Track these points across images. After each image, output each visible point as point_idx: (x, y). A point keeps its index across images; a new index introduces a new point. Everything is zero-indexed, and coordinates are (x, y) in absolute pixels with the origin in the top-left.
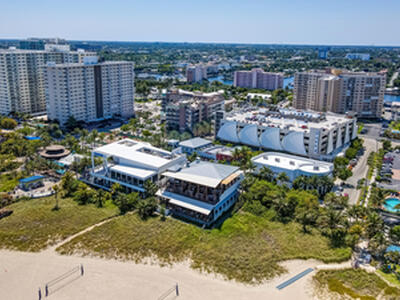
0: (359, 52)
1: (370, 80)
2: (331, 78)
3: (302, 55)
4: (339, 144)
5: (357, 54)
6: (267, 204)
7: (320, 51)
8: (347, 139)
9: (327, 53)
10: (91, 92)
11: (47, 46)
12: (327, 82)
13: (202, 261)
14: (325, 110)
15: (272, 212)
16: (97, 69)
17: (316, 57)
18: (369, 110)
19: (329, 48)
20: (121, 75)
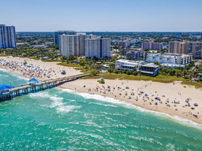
0: (196, 35)
1: (198, 44)
2: (183, 43)
3: (168, 37)
4: (186, 62)
5: (195, 36)
6: (167, 73)
7: (177, 35)
8: (189, 62)
9: (180, 36)
10: (99, 49)
11: (77, 34)
12: (182, 44)
13: (153, 81)
14: (181, 53)
15: (169, 74)
16: (101, 40)
17: (175, 38)
18: (198, 55)
19: (181, 33)
20: (107, 42)
